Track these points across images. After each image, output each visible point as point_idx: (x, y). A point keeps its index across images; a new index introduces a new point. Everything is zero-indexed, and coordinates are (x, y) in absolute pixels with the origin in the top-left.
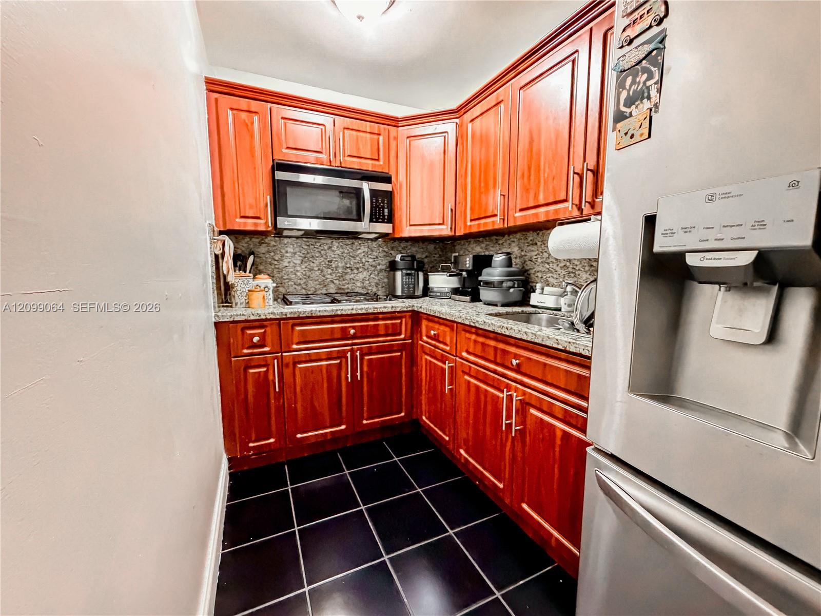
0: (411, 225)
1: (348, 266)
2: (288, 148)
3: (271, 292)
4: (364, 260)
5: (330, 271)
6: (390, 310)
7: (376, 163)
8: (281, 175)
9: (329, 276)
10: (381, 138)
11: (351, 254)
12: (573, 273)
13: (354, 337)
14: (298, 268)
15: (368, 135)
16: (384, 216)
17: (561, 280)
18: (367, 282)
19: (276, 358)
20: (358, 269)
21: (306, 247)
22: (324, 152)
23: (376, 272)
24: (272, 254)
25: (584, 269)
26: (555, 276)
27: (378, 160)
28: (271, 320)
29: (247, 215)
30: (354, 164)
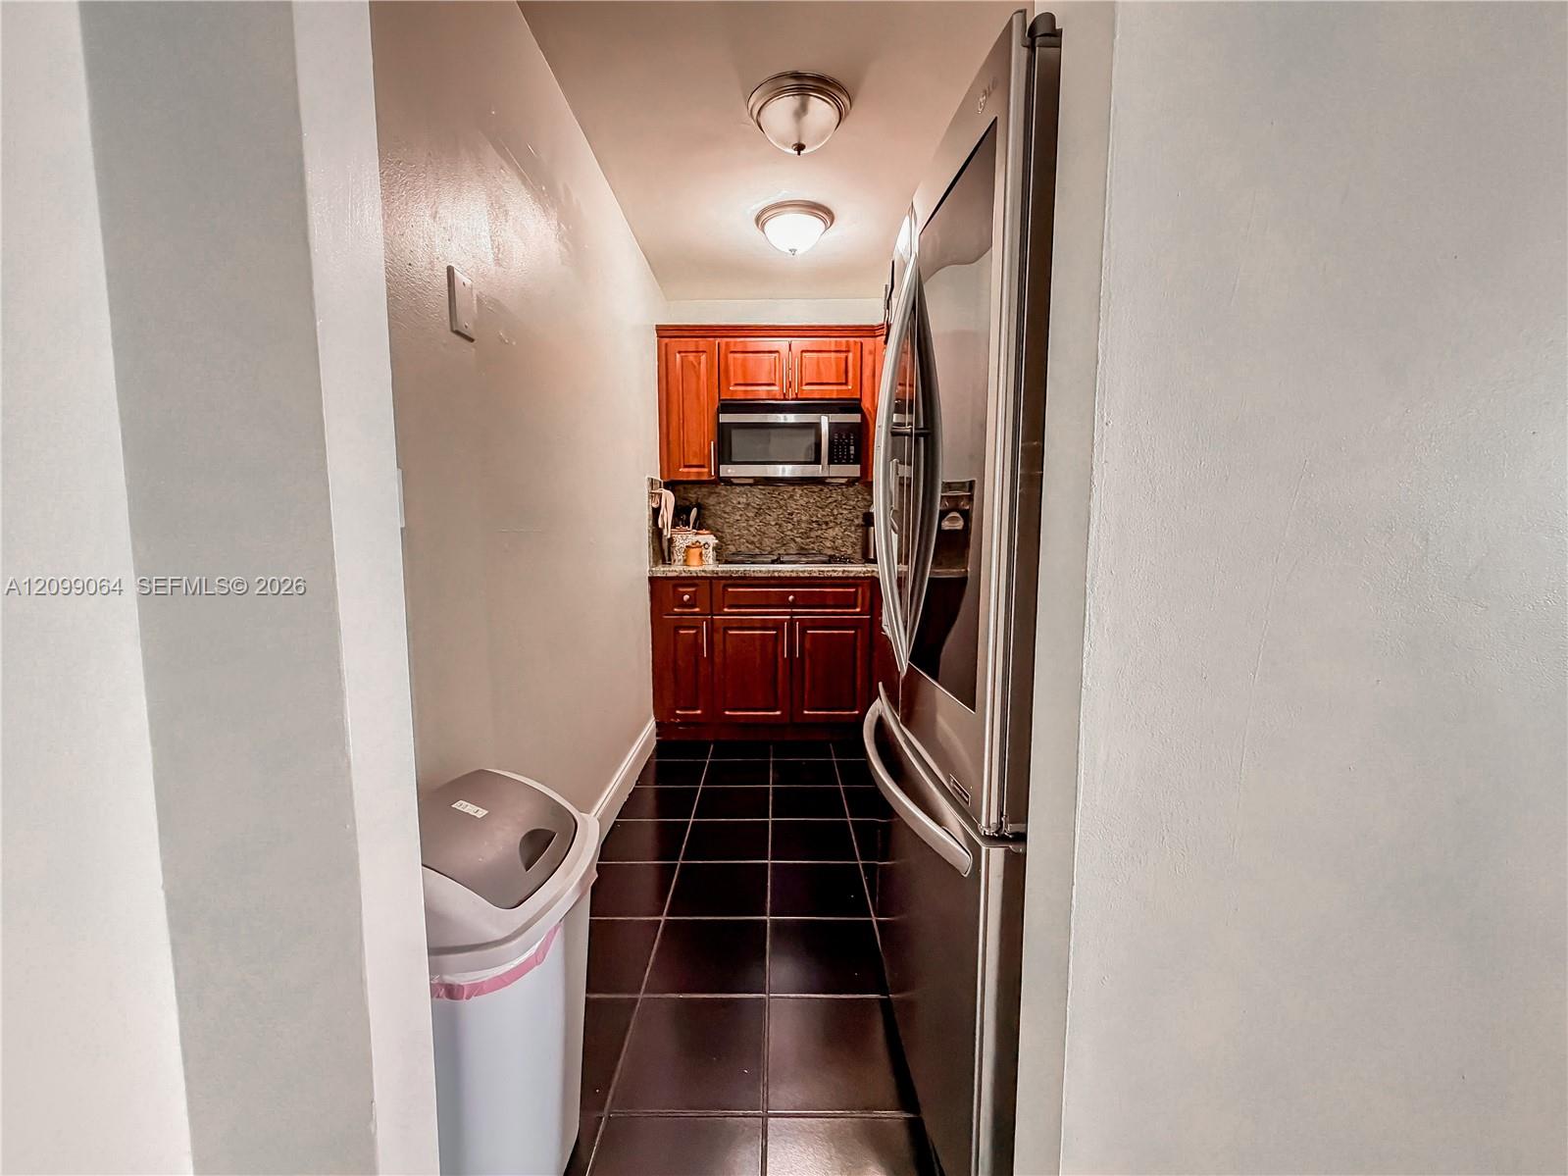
1: (814, 519)
2: (736, 385)
3: (711, 548)
4: (835, 512)
5: (790, 526)
6: (840, 574)
7: (844, 387)
8: (725, 418)
9: (789, 533)
10: (851, 355)
11: (818, 504)
13: (793, 605)
14: (751, 523)
15: (833, 355)
16: (849, 454)
18: (840, 541)
19: (706, 620)
20: (827, 523)
21: (762, 496)
22: (777, 383)
23: (853, 528)
24: (722, 506)
27: (846, 384)
28: (702, 578)
29: (691, 464)
30: (815, 392)
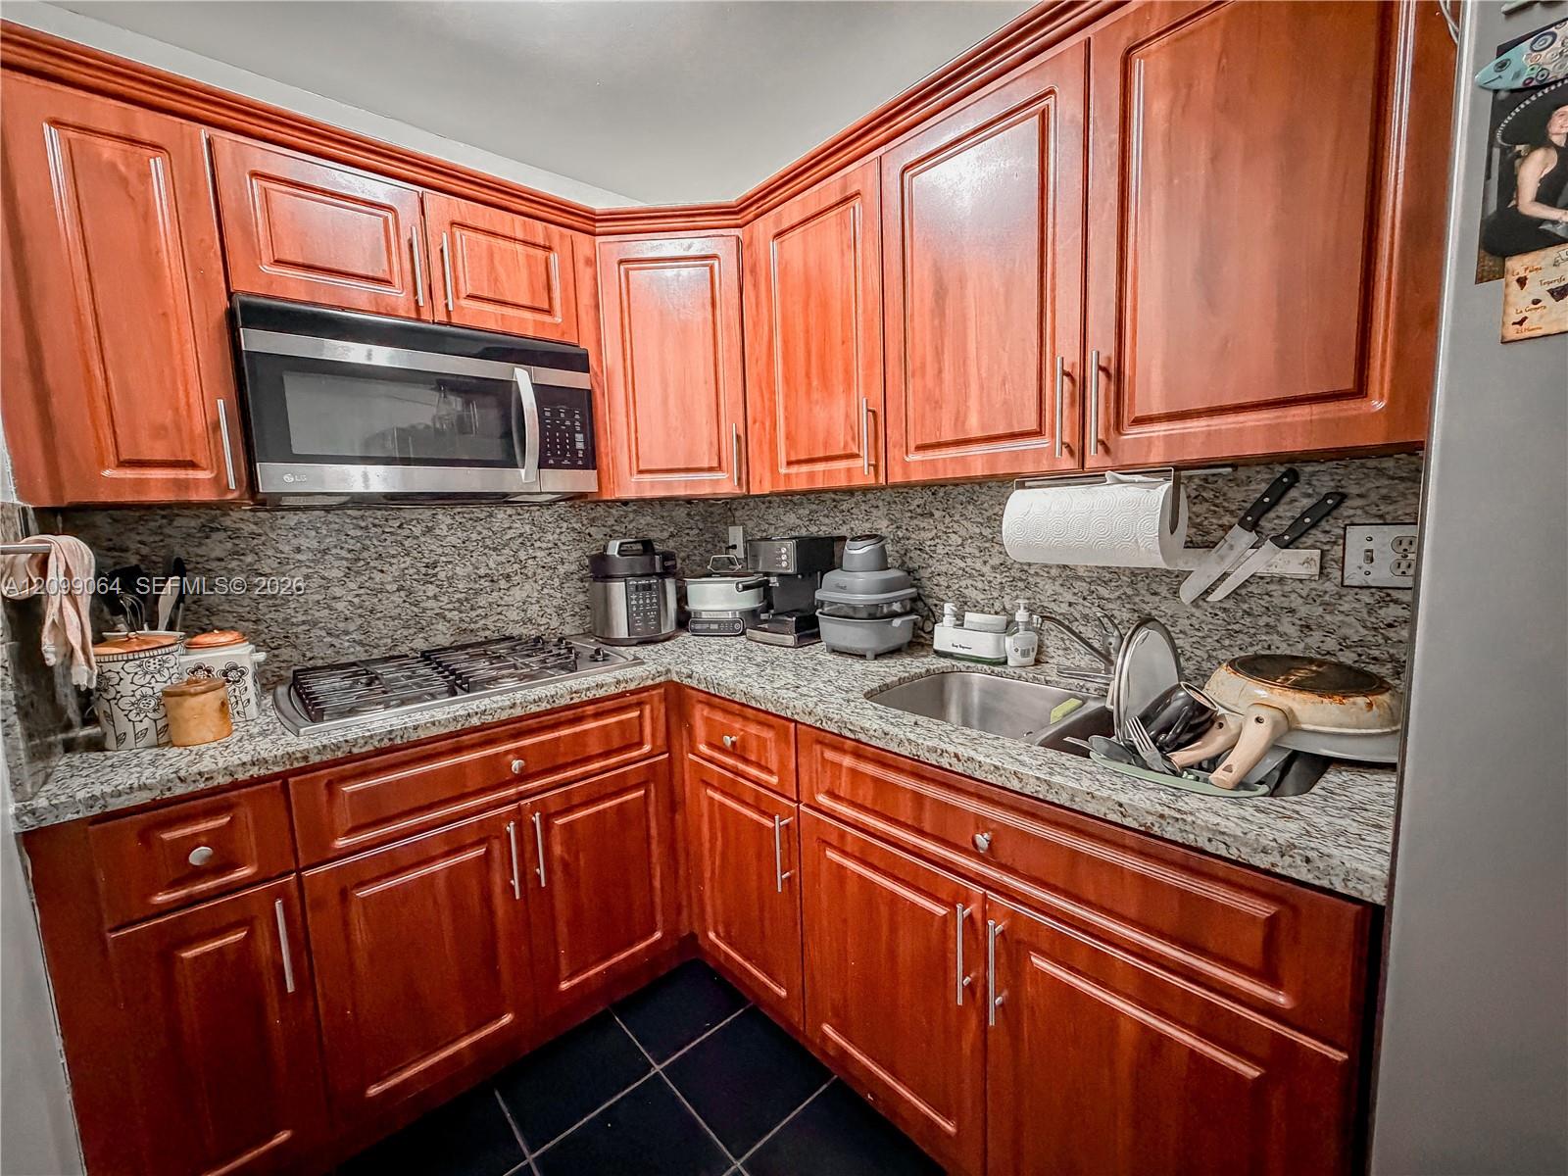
0: (641, 472)
1: (482, 572)
2: (278, 262)
3: (249, 680)
4: (522, 555)
5: (431, 590)
6: (613, 690)
7: (546, 318)
8: (256, 340)
9: (431, 603)
10: (554, 258)
11: (488, 542)
12: (1021, 580)
13: (523, 777)
14: (338, 591)
15: (519, 247)
16: (575, 452)
17: (995, 594)
18: (536, 607)
19: (281, 892)
20: (508, 577)
21: (359, 533)
22: (397, 281)
23: (557, 582)
24: (249, 559)
25: (1048, 573)
26: (980, 585)
27: (549, 312)
28: (254, 781)
29: (146, 456)
30: (488, 318)
